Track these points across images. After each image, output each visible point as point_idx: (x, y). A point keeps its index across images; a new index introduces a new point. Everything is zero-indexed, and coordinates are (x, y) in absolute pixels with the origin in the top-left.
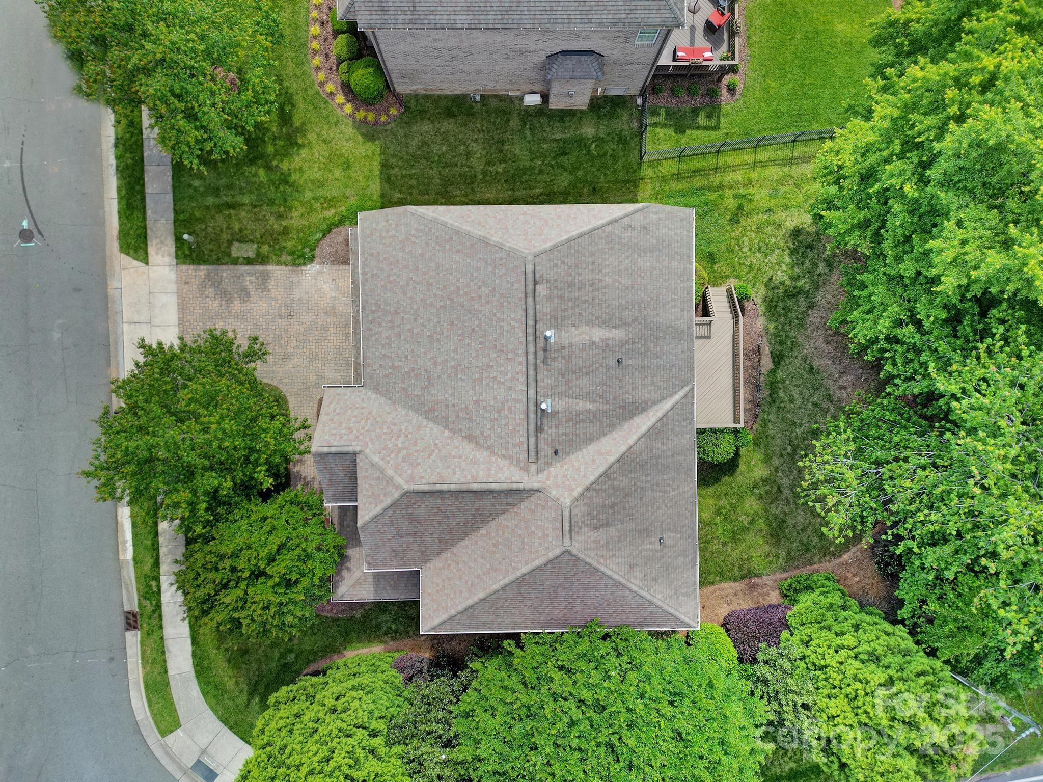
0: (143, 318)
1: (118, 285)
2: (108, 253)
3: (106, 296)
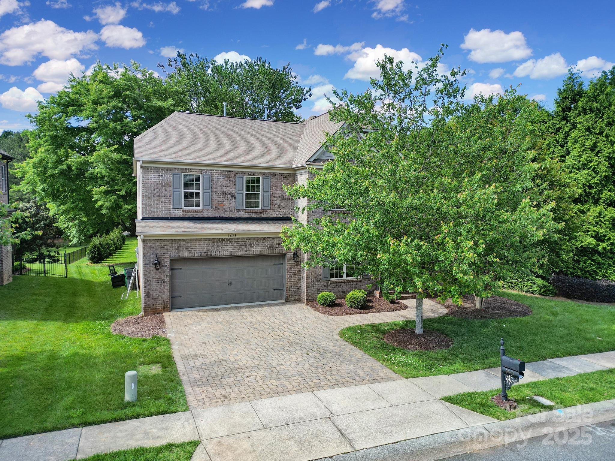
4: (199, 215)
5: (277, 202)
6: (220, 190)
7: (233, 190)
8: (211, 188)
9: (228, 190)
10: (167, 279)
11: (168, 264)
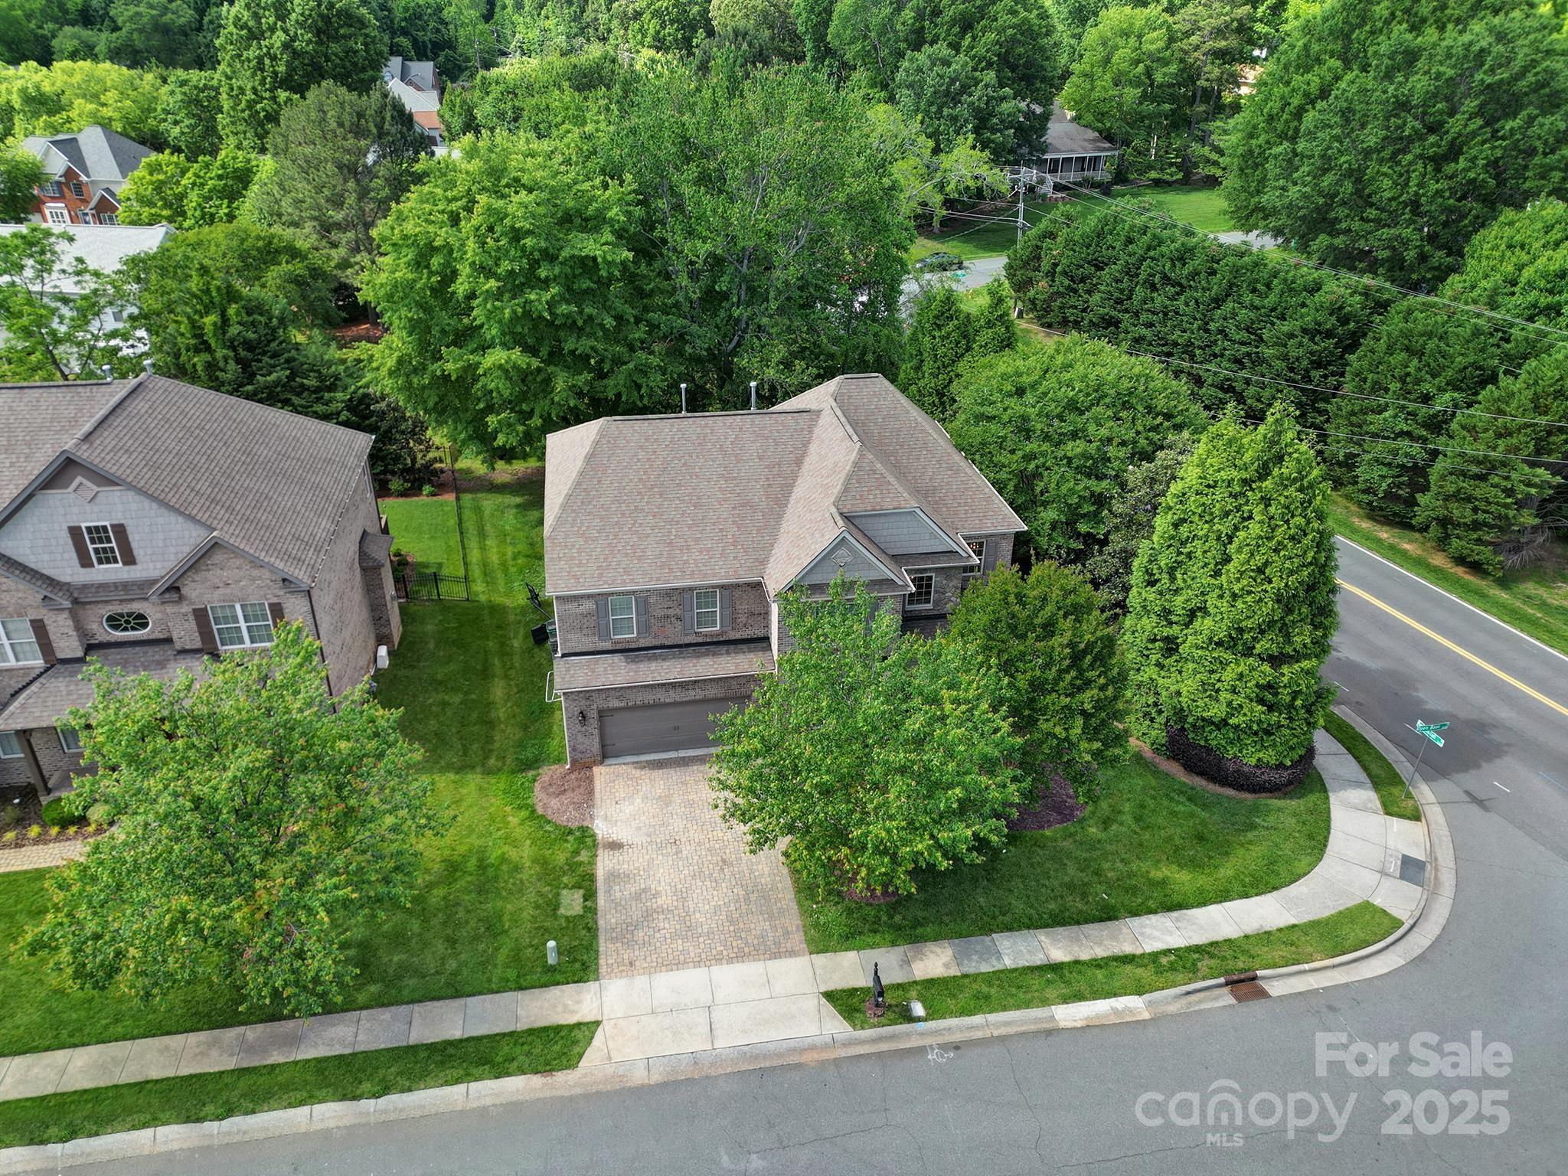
0: (702, 1019)
1: (642, 1065)
2: (578, 1091)
3: (664, 1086)
4: (634, 646)
5: (743, 619)
6: (660, 613)
7: (678, 612)
8: (647, 612)
9: (671, 612)
10: (596, 732)
11: (596, 715)
